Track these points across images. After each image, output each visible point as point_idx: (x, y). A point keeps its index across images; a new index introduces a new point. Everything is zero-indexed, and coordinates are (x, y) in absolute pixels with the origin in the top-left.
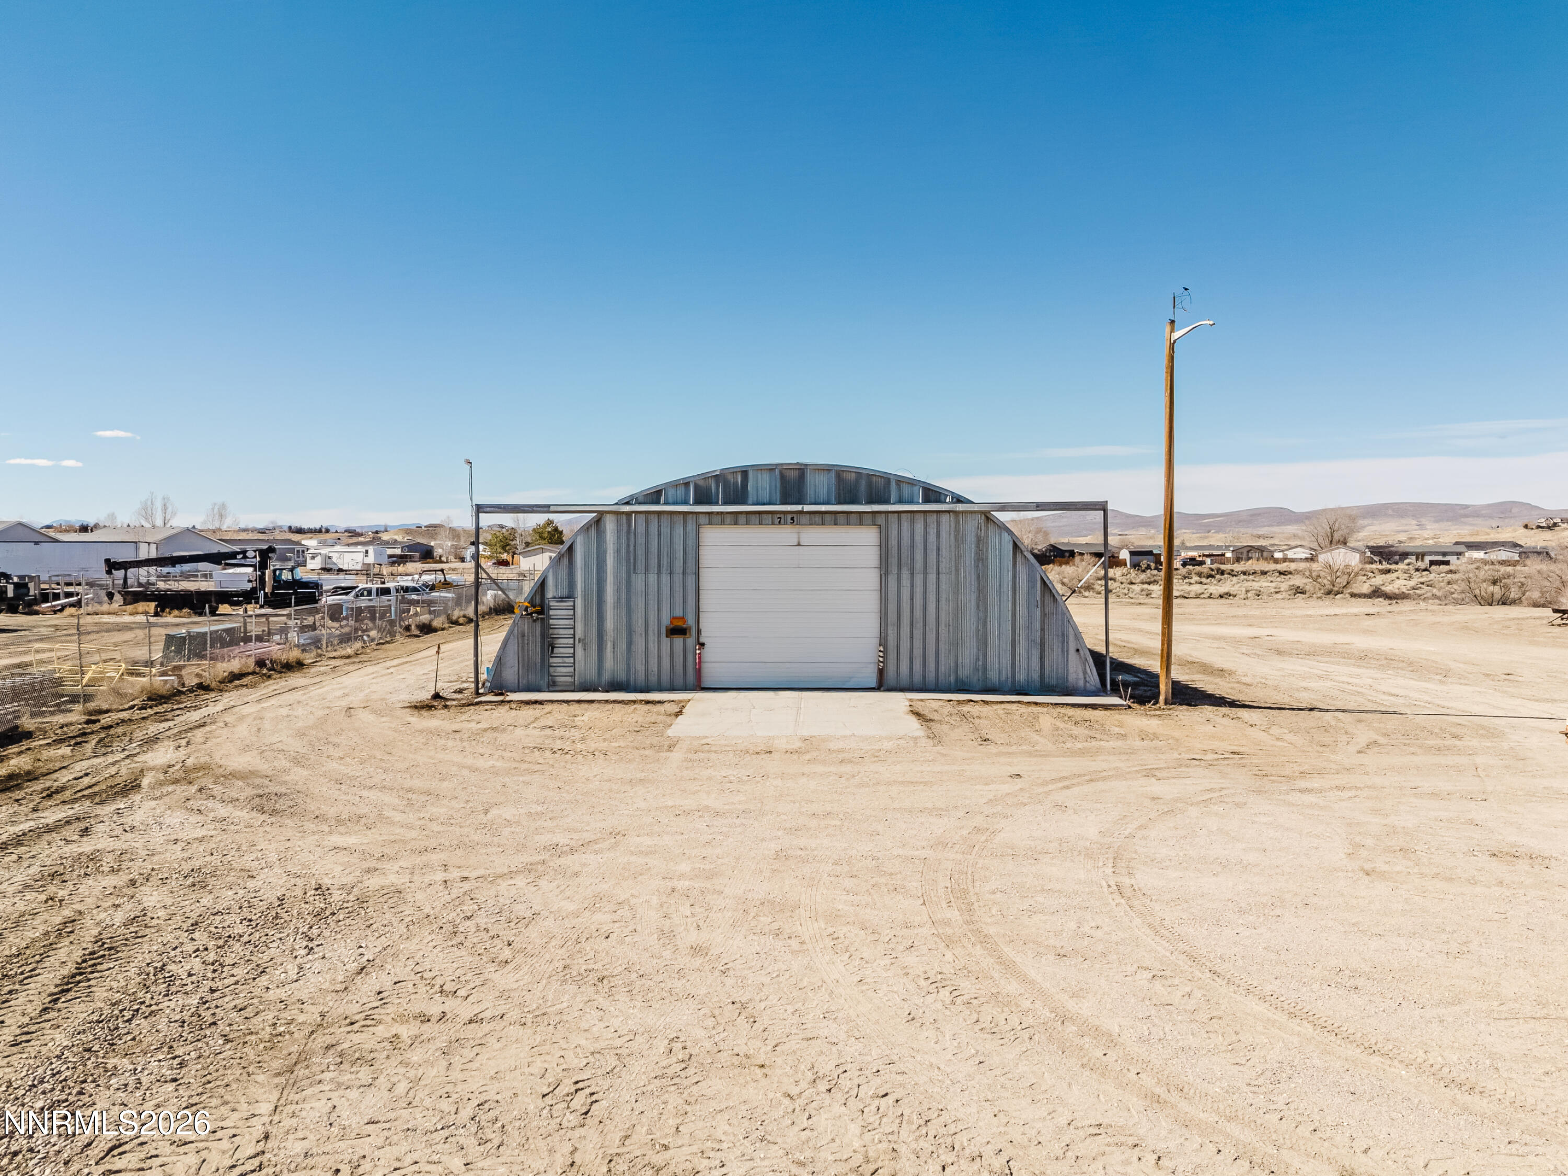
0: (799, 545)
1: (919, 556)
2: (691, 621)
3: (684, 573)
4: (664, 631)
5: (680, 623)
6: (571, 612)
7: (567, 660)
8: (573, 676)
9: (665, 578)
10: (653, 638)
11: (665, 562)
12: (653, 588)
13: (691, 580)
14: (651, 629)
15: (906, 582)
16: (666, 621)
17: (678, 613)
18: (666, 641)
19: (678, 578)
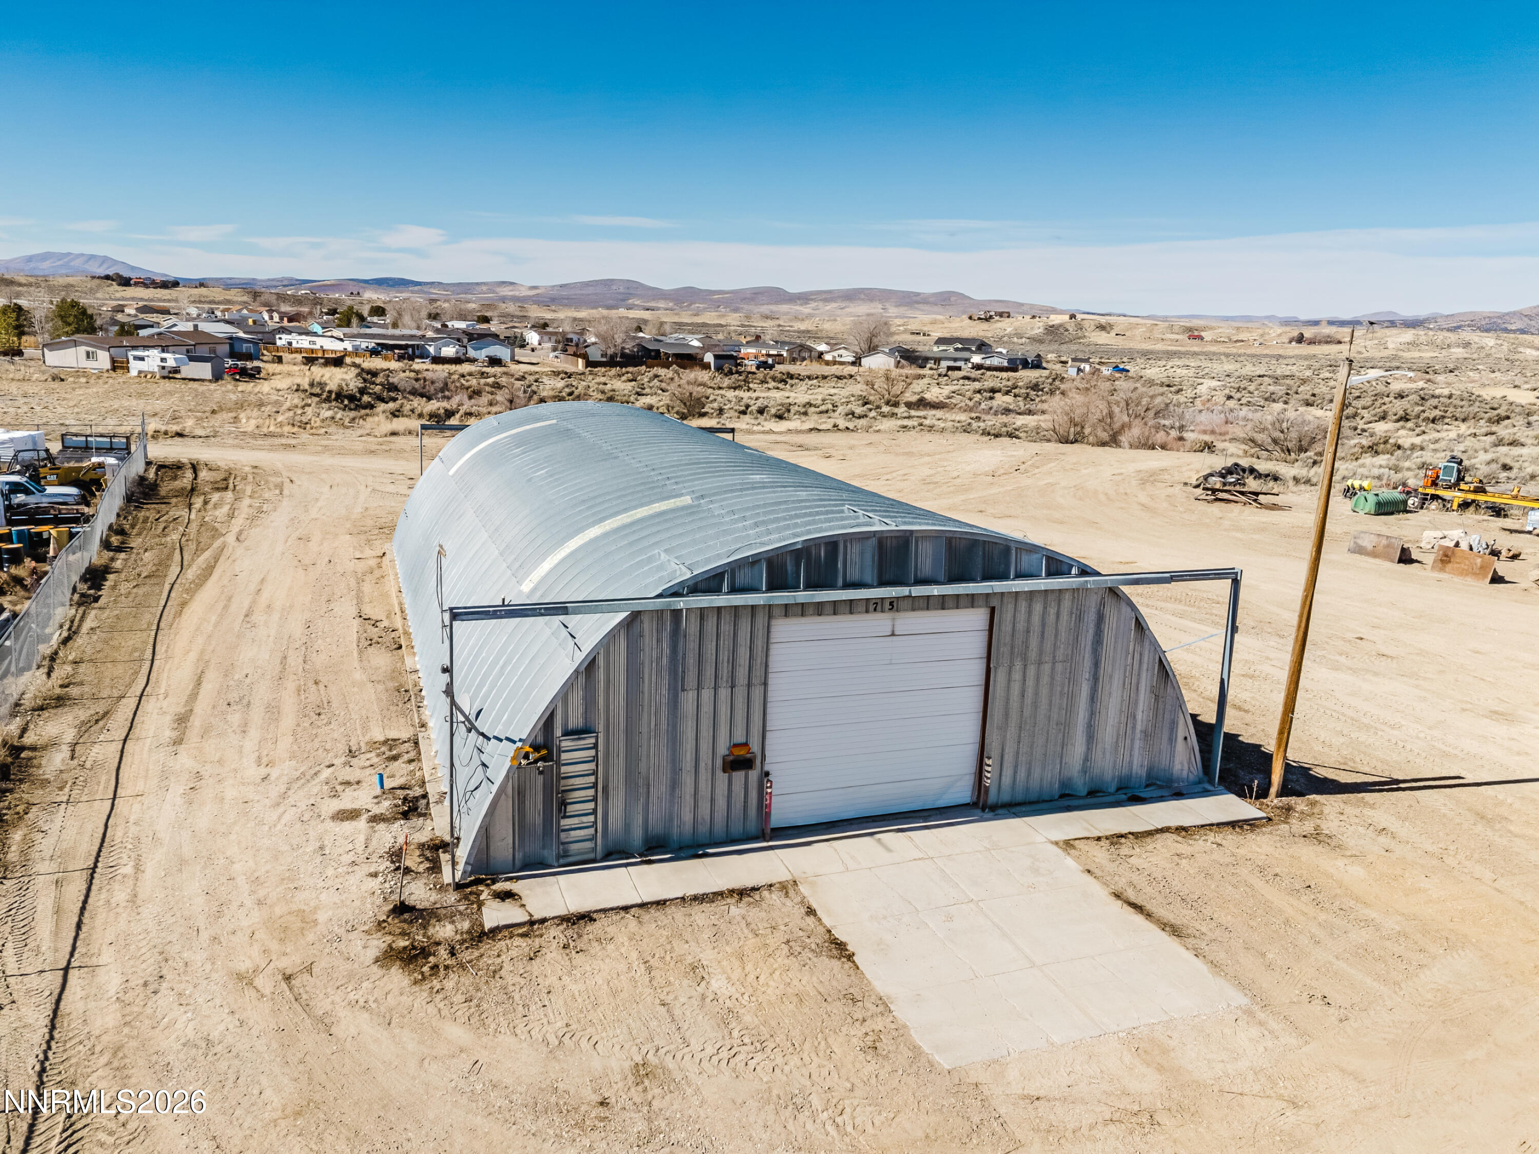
0: (893, 634)
1: (1034, 643)
2: (755, 747)
3: (749, 685)
4: (719, 762)
5: (742, 752)
6: (592, 753)
7: (585, 819)
8: (594, 838)
9: (724, 693)
10: (704, 776)
11: (725, 672)
12: (707, 708)
13: (757, 692)
14: (702, 765)
15: (1017, 676)
16: (722, 749)
17: (739, 738)
18: (722, 778)
19: (741, 692)
